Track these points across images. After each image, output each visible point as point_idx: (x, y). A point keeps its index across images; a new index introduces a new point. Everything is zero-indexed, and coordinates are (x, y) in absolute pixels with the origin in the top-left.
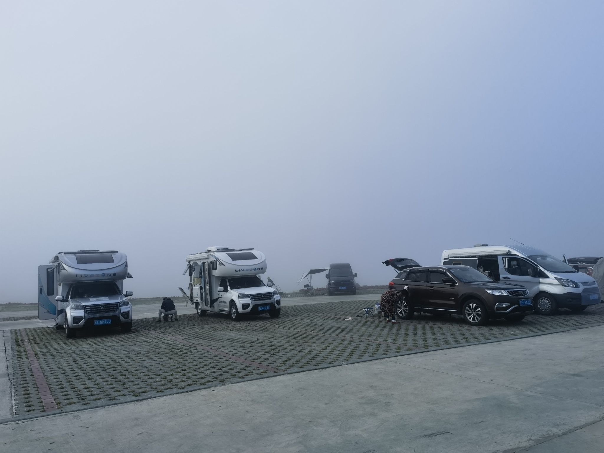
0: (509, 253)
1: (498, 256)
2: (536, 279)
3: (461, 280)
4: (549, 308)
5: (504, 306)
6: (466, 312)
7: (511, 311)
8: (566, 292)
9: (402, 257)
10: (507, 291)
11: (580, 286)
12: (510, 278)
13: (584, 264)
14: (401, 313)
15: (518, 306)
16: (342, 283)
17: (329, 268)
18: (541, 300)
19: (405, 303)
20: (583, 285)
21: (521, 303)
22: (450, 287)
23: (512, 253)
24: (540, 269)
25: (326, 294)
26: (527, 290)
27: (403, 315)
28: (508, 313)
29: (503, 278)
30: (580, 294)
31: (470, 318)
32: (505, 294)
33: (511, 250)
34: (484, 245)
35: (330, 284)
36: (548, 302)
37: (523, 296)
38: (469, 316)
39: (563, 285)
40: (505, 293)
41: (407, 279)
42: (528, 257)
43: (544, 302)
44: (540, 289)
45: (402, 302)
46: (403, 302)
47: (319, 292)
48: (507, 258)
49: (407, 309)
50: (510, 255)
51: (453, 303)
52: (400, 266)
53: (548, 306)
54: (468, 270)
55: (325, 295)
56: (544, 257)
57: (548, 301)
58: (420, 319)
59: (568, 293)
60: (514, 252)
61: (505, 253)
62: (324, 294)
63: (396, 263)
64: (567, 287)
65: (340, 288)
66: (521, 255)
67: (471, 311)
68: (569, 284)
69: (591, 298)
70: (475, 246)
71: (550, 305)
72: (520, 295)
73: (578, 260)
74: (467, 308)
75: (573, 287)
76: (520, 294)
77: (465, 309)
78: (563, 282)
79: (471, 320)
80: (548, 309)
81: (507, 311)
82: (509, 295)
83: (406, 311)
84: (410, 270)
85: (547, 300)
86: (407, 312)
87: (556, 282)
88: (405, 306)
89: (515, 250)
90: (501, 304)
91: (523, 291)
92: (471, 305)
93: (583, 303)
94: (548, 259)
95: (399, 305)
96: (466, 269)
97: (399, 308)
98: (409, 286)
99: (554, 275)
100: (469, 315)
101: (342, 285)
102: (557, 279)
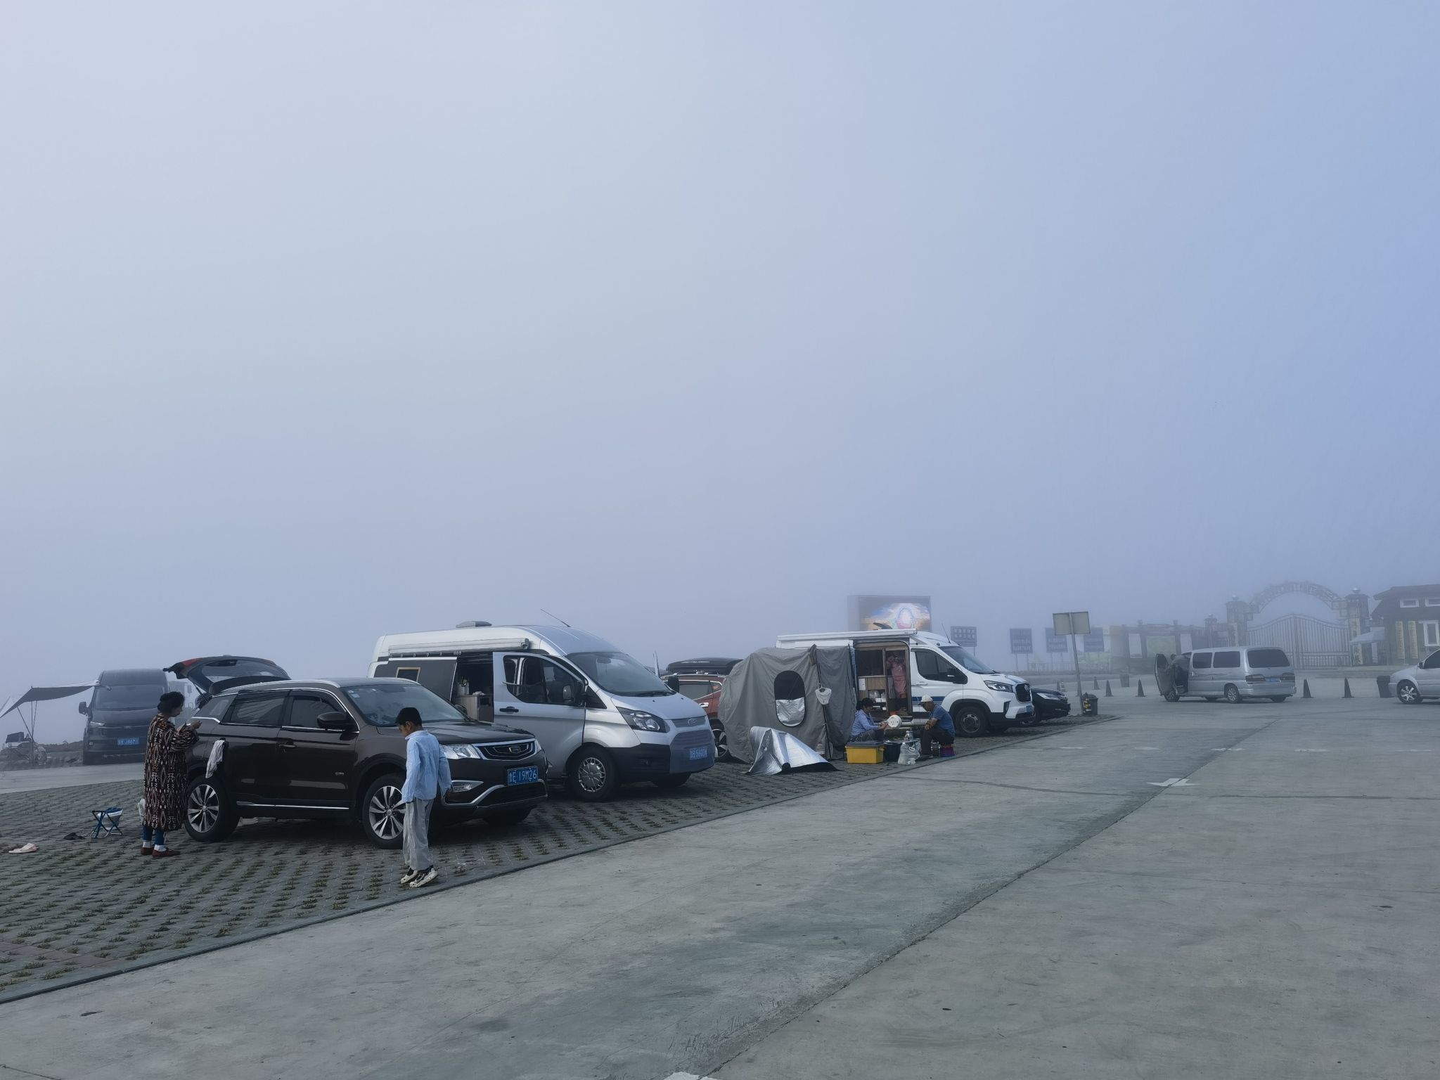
0: (527, 647)
1: (494, 653)
2: (577, 713)
3: (372, 719)
4: (600, 784)
5: (468, 788)
6: (372, 809)
7: (482, 803)
8: (639, 744)
9: (234, 653)
10: (480, 748)
11: (669, 727)
12: (517, 711)
13: (706, 674)
14: (197, 821)
15: (502, 786)
16: (127, 727)
17: (95, 682)
18: (586, 764)
19: (214, 793)
20: (677, 726)
21: (511, 777)
22: (341, 739)
23: (535, 647)
24: (589, 688)
25: (79, 761)
26: (533, 742)
27: (203, 828)
28: (474, 807)
29: (502, 710)
30: (668, 746)
31: (379, 828)
32: (473, 756)
33: (532, 638)
34: (479, 625)
35: (90, 731)
36: (599, 768)
37: (520, 758)
38: (377, 821)
39: (634, 727)
40: (473, 753)
41: (227, 718)
42: (568, 657)
43: (592, 770)
44: (585, 737)
45: (203, 790)
46: (208, 787)
47: (59, 756)
48: (522, 659)
49: (217, 808)
50: (529, 650)
51: (340, 786)
52: (215, 679)
53: (598, 778)
54: (404, 690)
55: (77, 765)
56: (605, 656)
57: (600, 766)
58: (251, 836)
59: (642, 745)
60: (539, 644)
61: (518, 645)
62: (72, 762)
63: (205, 669)
64: (641, 729)
65: (121, 742)
66: (553, 653)
67: (382, 807)
68: (648, 722)
69: (691, 757)
70: (460, 627)
71: (603, 775)
72: (511, 756)
73: (695, 664)
74: (376, 800)
75: (655, 730)
76: (512, 754)
77: (370, 803)
78: (635, 719)
79: (380, 833)
80: (598, 787)
81: (474, 801)
82: (484, 758)
83: (212, 815)
84: (241, 691)
85: (597, 763)
86: (215, 817)
87: (619, 718)
88: (212, 802)
89: (542, 638)
90: (460, 784)
91: (523, 746)
92: (385, 788)
93: (674, 769)
94: (615, 663)
95: (195, 800)
96: (398, 688)
97: (196, 806)
98: (228, 739)
99: (616, 701)
100: (378, 817)
101: (128, 734)
102: (623, 712)
